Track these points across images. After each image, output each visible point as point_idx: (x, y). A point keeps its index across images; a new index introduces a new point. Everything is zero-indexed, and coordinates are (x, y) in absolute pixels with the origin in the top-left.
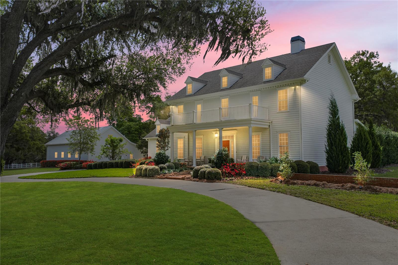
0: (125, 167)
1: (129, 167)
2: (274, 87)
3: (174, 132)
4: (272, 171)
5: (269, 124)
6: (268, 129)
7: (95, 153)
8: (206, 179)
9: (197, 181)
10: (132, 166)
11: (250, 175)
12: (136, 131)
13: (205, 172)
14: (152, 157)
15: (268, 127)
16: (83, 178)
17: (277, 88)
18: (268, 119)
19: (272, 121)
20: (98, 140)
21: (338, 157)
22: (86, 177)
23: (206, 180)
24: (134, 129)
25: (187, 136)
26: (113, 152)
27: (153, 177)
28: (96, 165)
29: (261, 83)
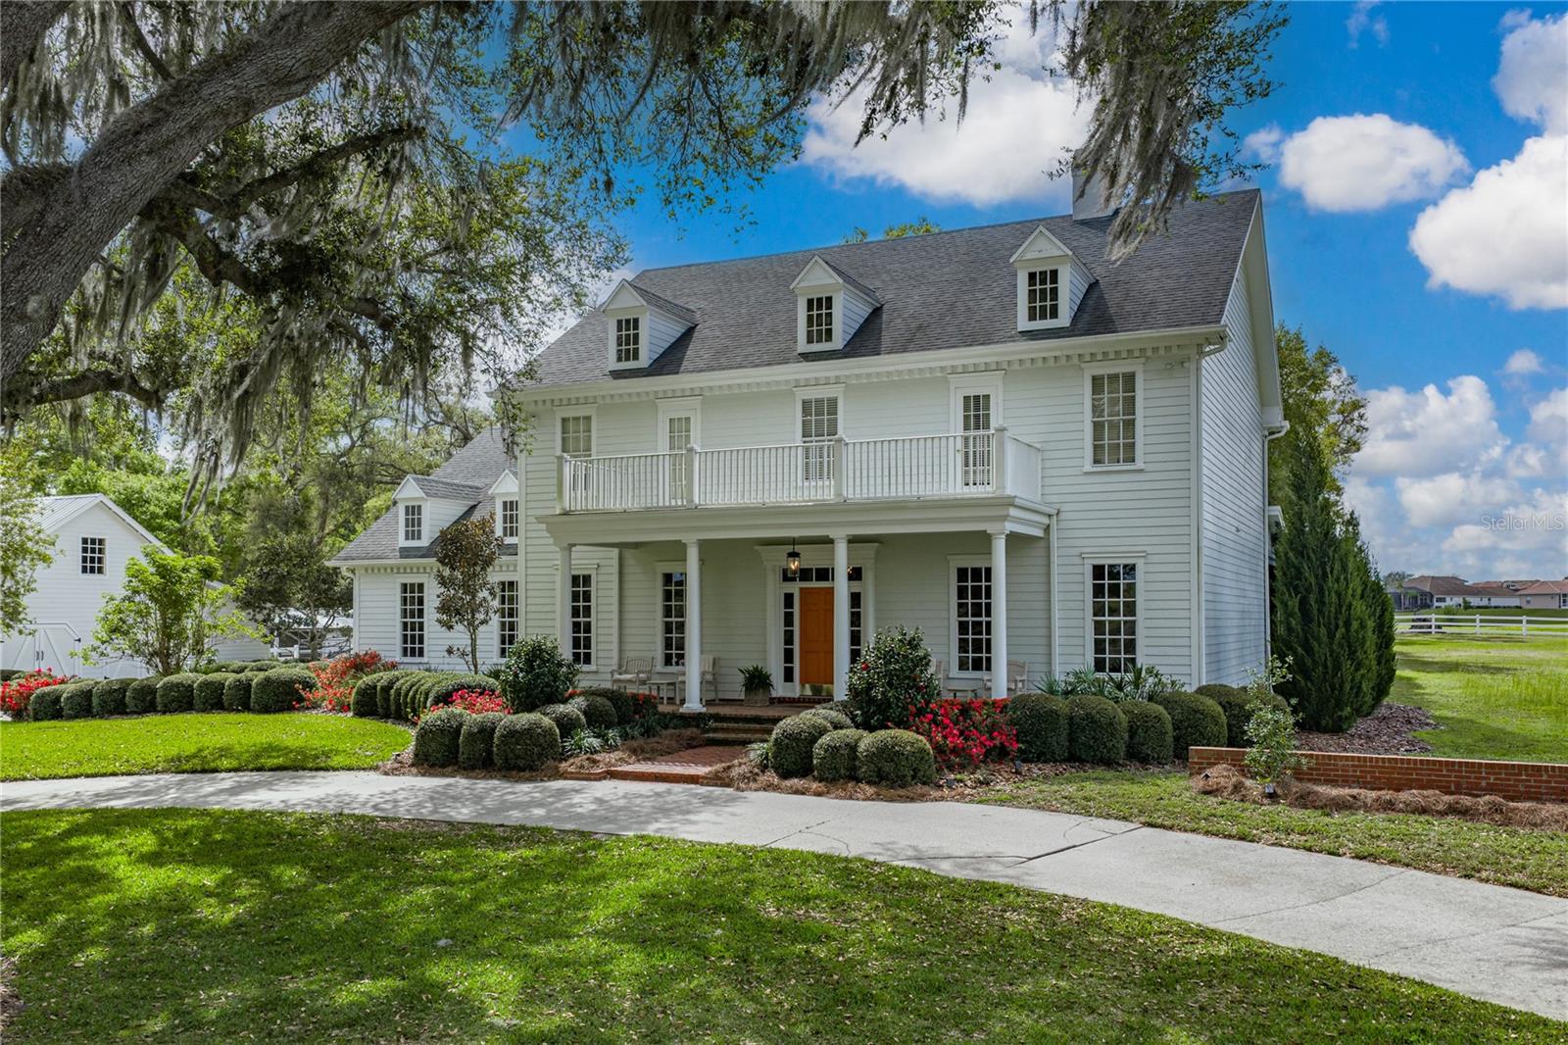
0: (266, 710)
1: (290, 709)
2: (1075, 361)
3: (575, 545)
4: (1131, 737)
5: (1046, 521)
6: (1042, 544)
7: (33, 627)
8: (869, 783)
9: (819, 794)
10: (301, 699)
11: (1041, 757)
12: (168, 516)
13: (853, 748)
14: (382, 654)
15: (1039, 533)
16: (87, 776)
17: (1083, 365)
18: (1038, 498)
19: (1057, 506)
20: (40, 565)
21: (1337, 667)
22: (104, 775)
23: (870, 790)
24: (158, 510)
25: (615, 562)
26: (169, 631)
27: (532, 769)
28: (87, 695)
29: (1012, 339)
